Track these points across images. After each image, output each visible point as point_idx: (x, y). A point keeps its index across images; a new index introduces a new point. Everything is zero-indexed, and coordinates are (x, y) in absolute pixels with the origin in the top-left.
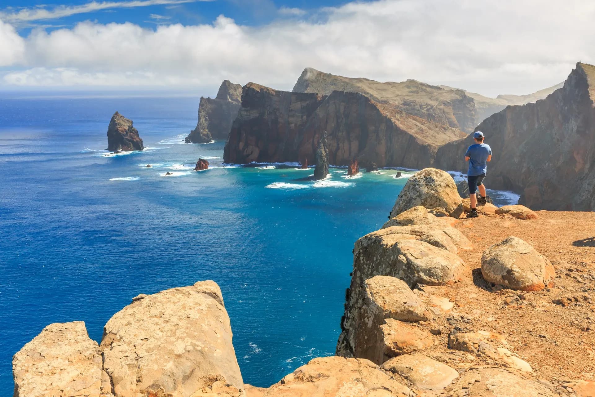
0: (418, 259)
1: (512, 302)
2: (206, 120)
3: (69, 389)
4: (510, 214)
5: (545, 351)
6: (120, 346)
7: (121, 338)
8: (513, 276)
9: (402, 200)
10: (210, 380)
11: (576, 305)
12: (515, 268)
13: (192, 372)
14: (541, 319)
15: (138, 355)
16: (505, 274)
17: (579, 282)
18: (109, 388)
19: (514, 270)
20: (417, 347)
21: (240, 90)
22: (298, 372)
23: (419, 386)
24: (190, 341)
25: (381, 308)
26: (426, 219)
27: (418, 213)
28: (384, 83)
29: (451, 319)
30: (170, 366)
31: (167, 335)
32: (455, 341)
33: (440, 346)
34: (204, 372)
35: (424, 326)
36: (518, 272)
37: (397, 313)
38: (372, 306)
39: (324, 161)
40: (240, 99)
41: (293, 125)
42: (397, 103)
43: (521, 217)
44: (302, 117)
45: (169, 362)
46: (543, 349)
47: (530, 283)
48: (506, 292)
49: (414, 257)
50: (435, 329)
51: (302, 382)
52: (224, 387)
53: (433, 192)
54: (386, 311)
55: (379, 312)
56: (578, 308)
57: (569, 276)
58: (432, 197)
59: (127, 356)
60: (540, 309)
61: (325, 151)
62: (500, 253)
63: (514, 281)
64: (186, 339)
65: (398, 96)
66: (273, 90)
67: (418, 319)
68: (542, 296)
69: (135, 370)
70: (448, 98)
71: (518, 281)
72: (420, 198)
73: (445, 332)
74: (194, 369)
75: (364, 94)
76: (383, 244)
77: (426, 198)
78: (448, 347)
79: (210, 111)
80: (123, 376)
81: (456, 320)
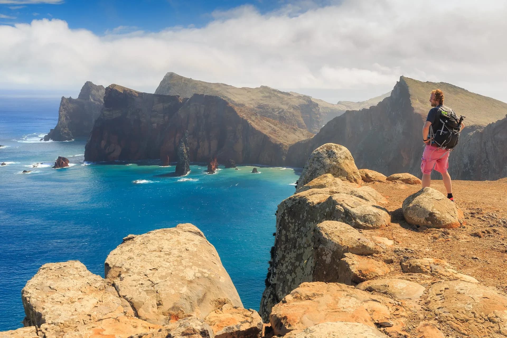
0: (353, 208)
1: (439, 237)
2: (67, 119)
3: (95, 313)
4: (400, 180)
5: (482, 268)
6: (130, 276)
7: (128, 270)
8: (435, 217)
9: (308, 171)
10: (220, 303)
11: (489, 236)
12: (435, 211)
13: (205, 296)
14: (467, 247)
15: (152, 282)
16: (428, 216)
17: (483, 221)
18: (132, 312)
19: (435, 212)
20: (377, 273)
21: (104, 91)
22: (294, 293)
23: (399, 298)
24: (197, 269)
25: (339, 245)
26: (336, 184)
27: (328, 180)
28: (240, 88)
29: (398, 251)
30: (184, 290)
31: (175, 264)
32: (409, 266)
33: (396, 271)
34: (215, 296)
35: (377, 258)
36: (438, 214)
37: (353, 248)
38: (329, 245)
39: (185, 159)
40: (102, 100)
41: (155, 125)
42: (252, 106)
43: (409, 182)
44: (164, 117)
45: (183, 287)
46: (479, 267)
47: (450, 222)
48: (431, 230)
49: (350, 206)
50: (388, 259)
51: (301, 301)
52: (232, 309)
53: (335, 163)
54: (344, 247)
55: (337, 249)
56: (492, 238)
57: (474, 217)
58: (334, 167)
59: (142, 284)
60: (463, 241)
61: (187, 149)
62: (420, 200)
63: (436, 222)
64: (193, 267)
65: (253, 100)
66: (136, 92)
67: (371, 252)
68: (461, 232)
69: (153, 295)
70: (296, 102)
71: (440, 221)
72: (324, 169)
73: (396, 261)
74: (206, 293)
75: (222, 98)
76: (309, 203)
77: (330, 168)
78: (403, 272)
79: (72, 111)
80: (143, 301)
81: (402, 251)
